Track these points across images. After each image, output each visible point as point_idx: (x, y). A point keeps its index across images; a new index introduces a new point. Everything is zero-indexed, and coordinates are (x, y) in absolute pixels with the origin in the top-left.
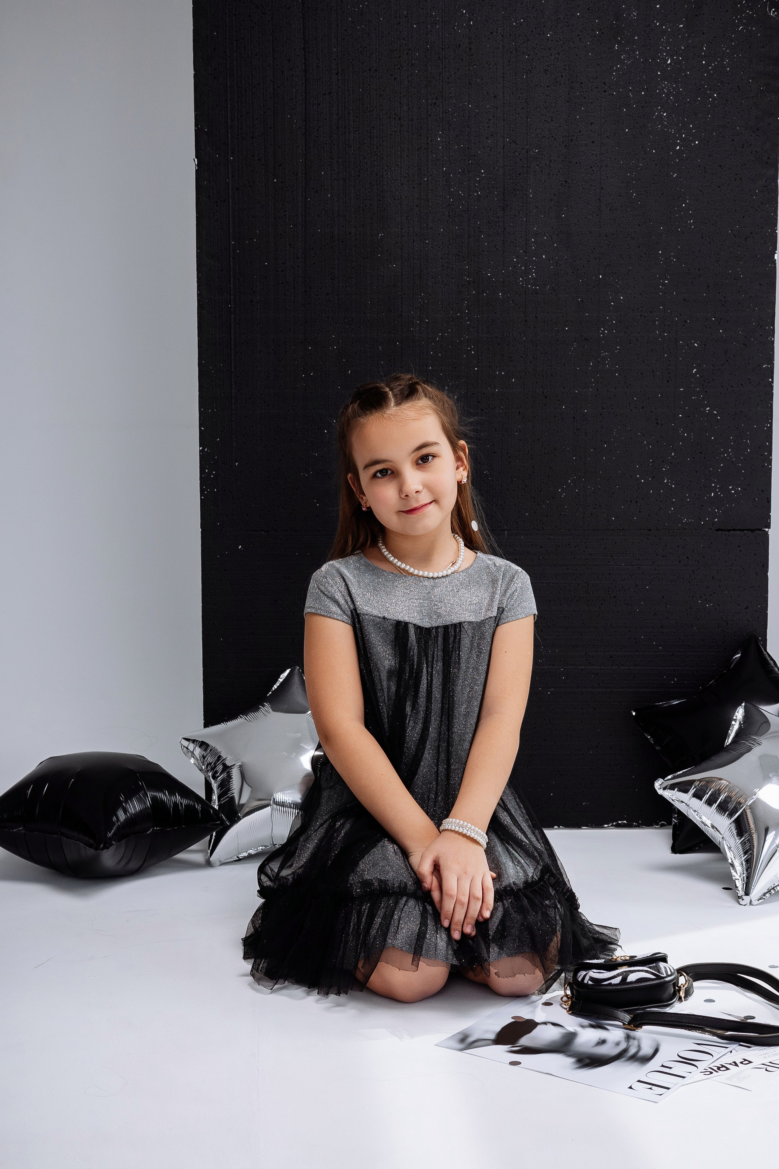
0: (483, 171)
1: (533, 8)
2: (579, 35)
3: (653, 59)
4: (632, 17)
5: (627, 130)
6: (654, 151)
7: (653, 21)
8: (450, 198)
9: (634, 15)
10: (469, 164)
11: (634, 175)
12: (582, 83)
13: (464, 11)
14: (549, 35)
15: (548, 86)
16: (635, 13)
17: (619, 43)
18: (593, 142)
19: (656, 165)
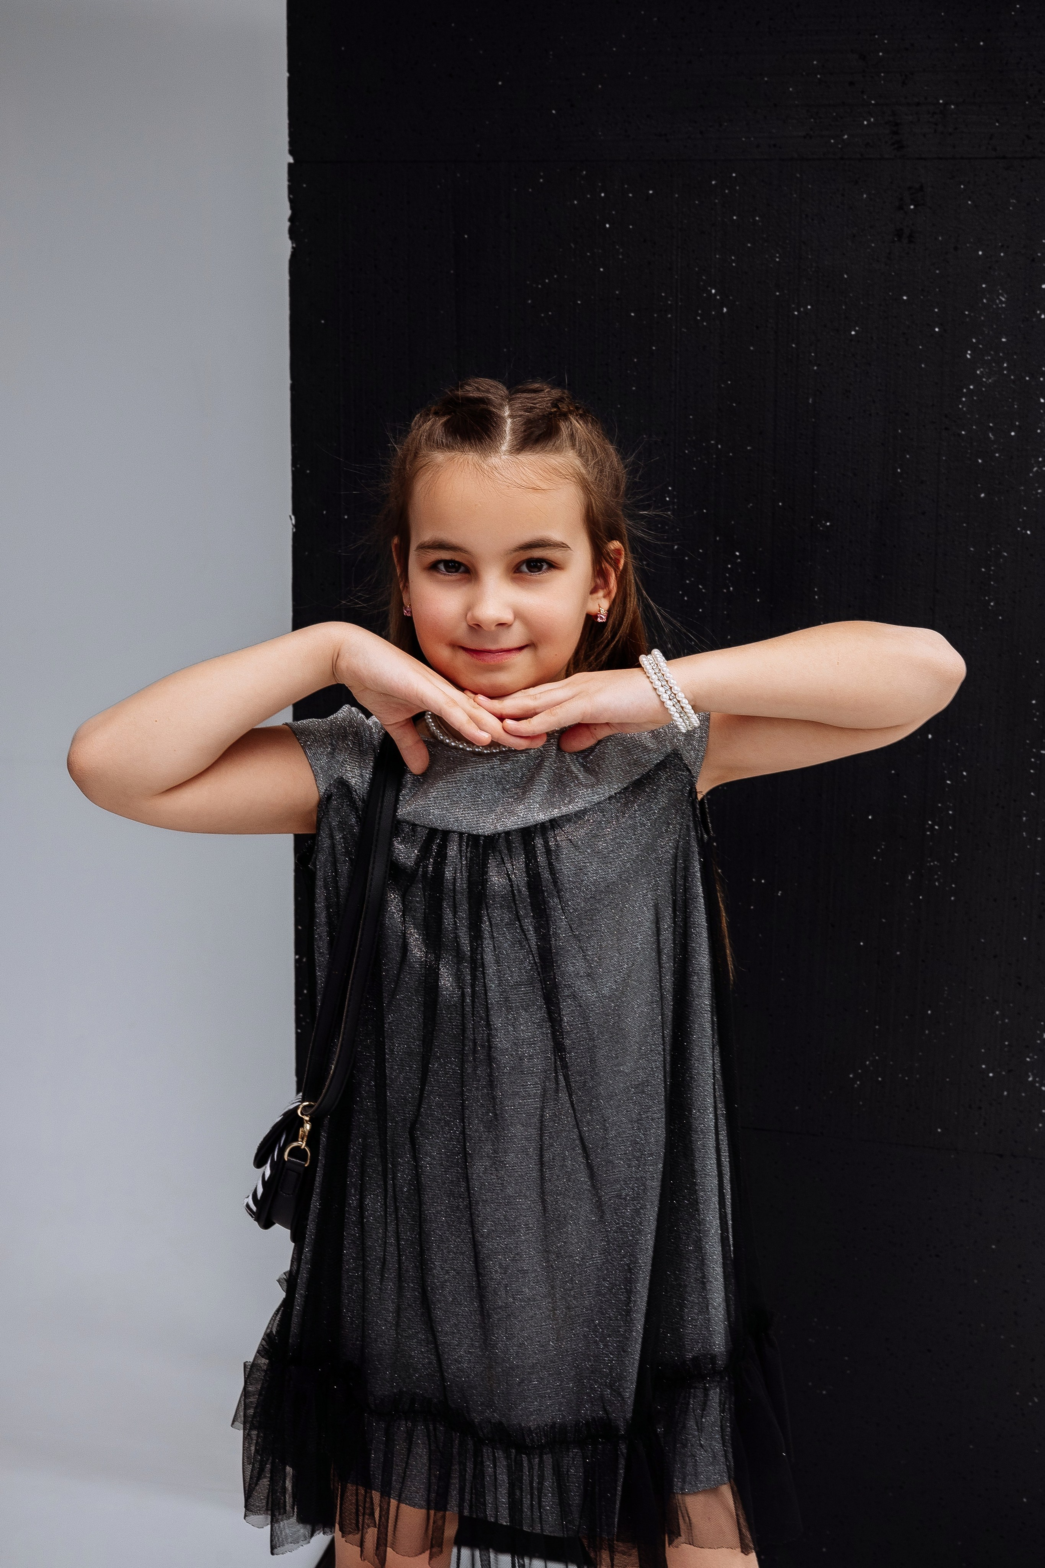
0: (737, 554)
1: (828, 287)
2: (904, 334)
3: (1032, 376)
4: (997, 305)
5: (983, 495)
6: (1029, 532)
7: (1035, 312)
8: (683, 596)
9: (1001, 300)
10: (716, 540)
11: (992, 570)
12: (907, 414)
13: (713, 291)
14: (853, 333)
15: (850, 418)
16: (1004, 297)
17: (974, 348)
18: (924, 513)
19: (1032, 555)
